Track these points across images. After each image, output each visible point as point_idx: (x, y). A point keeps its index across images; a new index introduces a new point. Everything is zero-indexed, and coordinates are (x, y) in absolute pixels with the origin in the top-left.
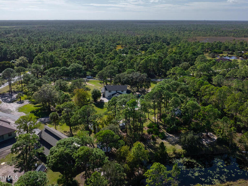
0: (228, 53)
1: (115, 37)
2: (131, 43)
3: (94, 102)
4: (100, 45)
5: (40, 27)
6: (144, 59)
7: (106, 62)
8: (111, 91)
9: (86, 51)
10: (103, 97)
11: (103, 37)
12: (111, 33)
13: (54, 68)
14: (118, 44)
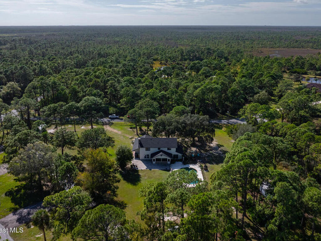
0: (316, 74)
1: (150, 49)
2: (174, 58)
3: (120, 170)
4: (130, 63)
5: (49, 35)
6: (199, 87)
7: (139, 92)
8: (150, 148)
9: (109, 73)
10: (135, 159)
11: (134, 49)
12: (145, 44)
13: (56, 105)
14: (154, 60)
